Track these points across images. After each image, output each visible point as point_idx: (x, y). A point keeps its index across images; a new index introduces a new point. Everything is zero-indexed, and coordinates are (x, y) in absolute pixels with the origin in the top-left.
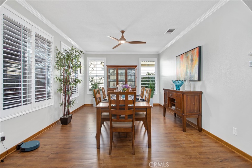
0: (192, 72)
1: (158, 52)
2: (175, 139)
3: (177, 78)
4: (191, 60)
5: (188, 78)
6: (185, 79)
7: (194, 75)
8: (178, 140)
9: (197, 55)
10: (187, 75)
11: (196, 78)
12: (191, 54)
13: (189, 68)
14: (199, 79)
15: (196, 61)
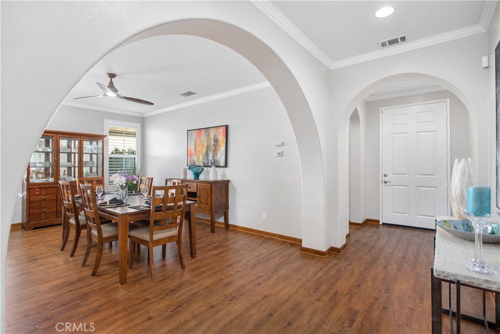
0: (217, 156)
1: (142, 114)
2: (211, 242)
3: (190, 161)
4: (214, 140)
5: (210, 162)
6: (204, 163)
7: (219, 159)
8: (215, 241)
9: (224, 136)
10: (208, 159)
11: (222, 163)
12: (214, 132)
13: (212, 150)
14: (226, 166)
15: (222, 143)
